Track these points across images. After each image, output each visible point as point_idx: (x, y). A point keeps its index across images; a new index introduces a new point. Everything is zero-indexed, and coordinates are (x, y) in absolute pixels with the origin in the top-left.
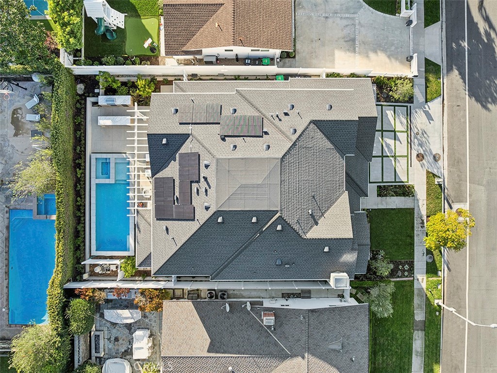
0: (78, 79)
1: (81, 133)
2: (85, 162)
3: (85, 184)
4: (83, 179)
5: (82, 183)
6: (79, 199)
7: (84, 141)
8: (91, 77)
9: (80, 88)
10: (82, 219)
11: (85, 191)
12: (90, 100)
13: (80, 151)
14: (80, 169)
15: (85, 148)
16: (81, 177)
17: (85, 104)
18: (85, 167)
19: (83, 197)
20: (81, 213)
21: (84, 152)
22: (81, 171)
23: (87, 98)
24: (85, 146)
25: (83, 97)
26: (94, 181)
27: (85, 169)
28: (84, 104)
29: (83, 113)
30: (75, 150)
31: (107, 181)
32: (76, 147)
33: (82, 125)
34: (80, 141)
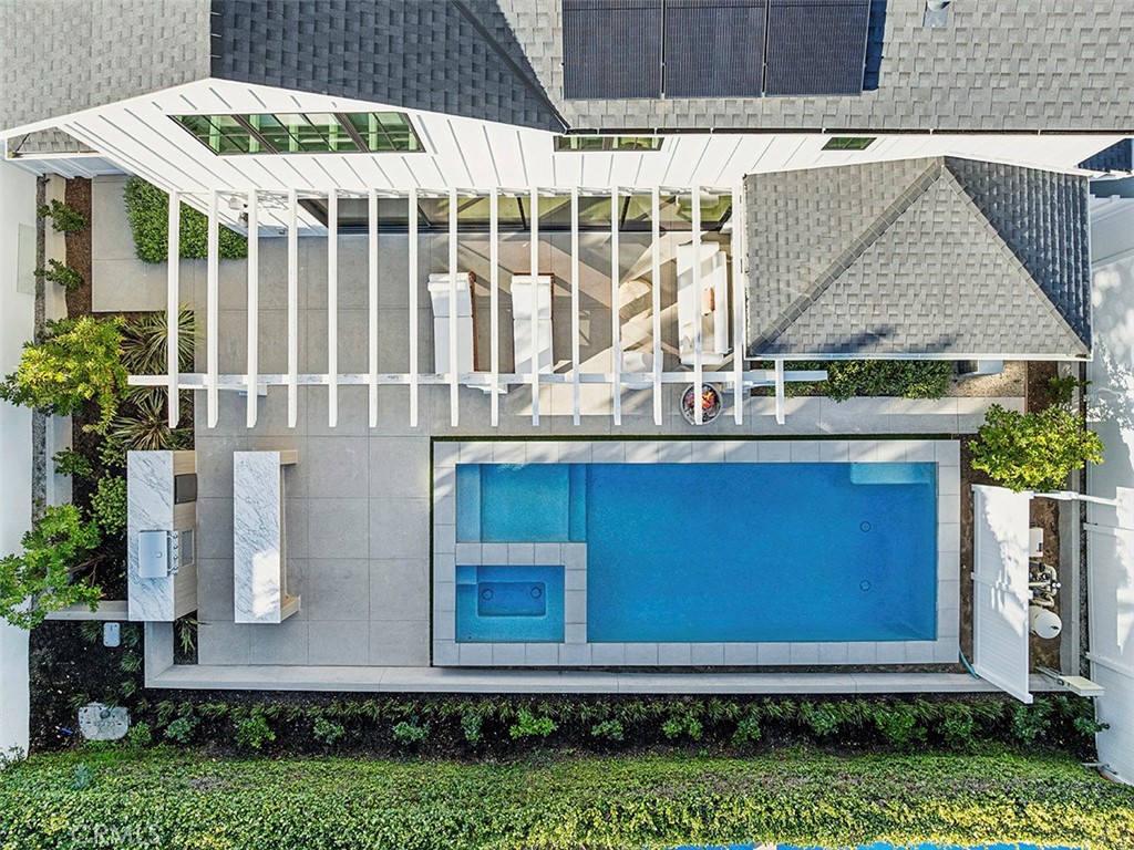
0: (50, 735)
1: (325, 716)
2: (476, 698)
3: (590, 698)
4: (569, 708)
5: (586, 713)
6: (670, 728)
7: (368, 703)
8: (43, 669)
9: (98, 722)
10: (774, 710)
11: (630, 697)
12: (161, 672)
13: (420, 724)
14: (513, 720)
15: (404, 697)
16: (555, 719)
17: (176, 695)
18: (504, 696)
19: (658, 708)
20: (745, 715)
21: (423, 703)
22: (523, 715)
23: (148, 685)
24: (394, 695)
25: (143, 704)
26: (577, 649)
27: (515, 699)
28: (177, 702)
29: (223, 707)
30: (412, 750)
31: (575, 581)
32: (398, 744)
33: (283, 713)
34: (366, 721)
